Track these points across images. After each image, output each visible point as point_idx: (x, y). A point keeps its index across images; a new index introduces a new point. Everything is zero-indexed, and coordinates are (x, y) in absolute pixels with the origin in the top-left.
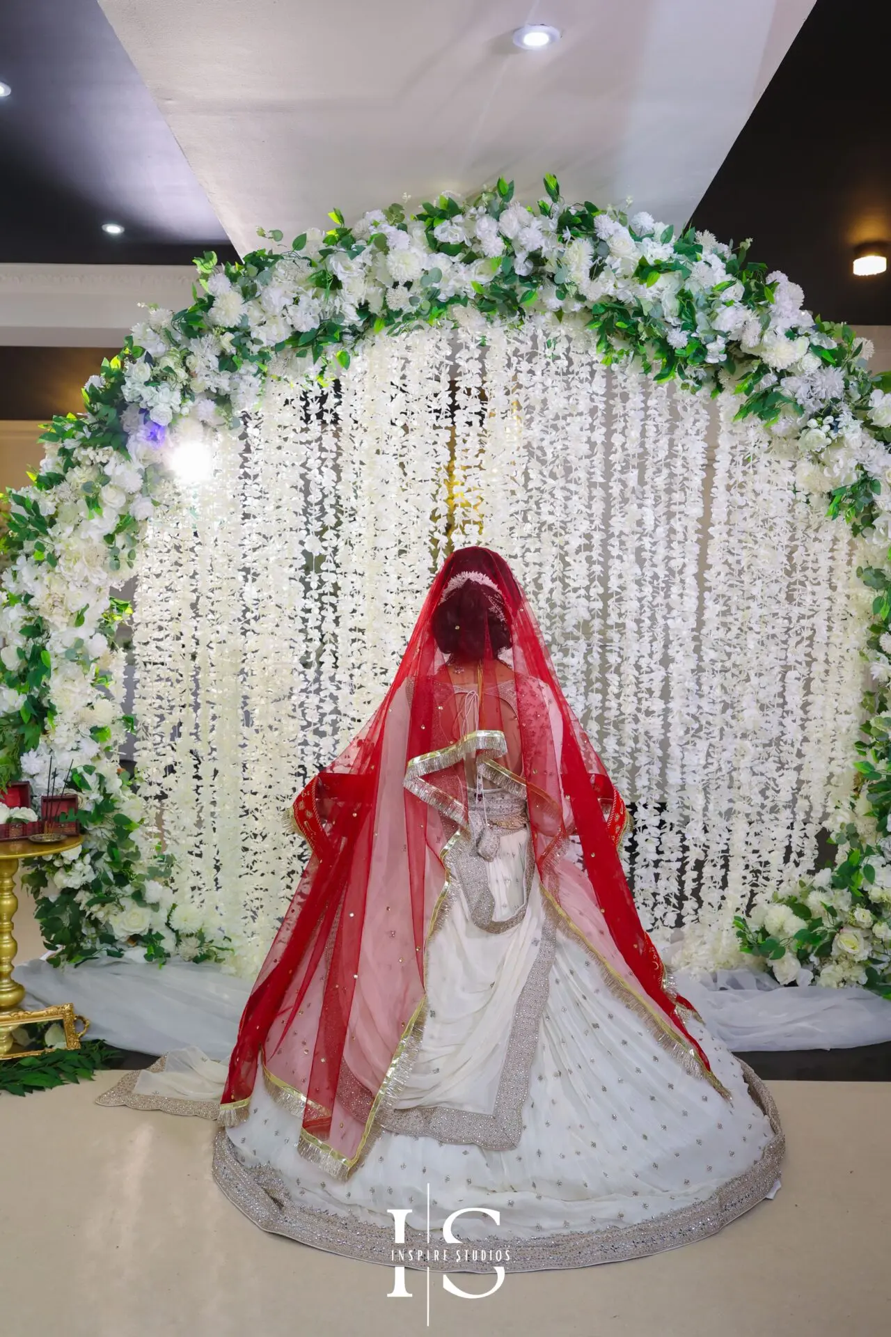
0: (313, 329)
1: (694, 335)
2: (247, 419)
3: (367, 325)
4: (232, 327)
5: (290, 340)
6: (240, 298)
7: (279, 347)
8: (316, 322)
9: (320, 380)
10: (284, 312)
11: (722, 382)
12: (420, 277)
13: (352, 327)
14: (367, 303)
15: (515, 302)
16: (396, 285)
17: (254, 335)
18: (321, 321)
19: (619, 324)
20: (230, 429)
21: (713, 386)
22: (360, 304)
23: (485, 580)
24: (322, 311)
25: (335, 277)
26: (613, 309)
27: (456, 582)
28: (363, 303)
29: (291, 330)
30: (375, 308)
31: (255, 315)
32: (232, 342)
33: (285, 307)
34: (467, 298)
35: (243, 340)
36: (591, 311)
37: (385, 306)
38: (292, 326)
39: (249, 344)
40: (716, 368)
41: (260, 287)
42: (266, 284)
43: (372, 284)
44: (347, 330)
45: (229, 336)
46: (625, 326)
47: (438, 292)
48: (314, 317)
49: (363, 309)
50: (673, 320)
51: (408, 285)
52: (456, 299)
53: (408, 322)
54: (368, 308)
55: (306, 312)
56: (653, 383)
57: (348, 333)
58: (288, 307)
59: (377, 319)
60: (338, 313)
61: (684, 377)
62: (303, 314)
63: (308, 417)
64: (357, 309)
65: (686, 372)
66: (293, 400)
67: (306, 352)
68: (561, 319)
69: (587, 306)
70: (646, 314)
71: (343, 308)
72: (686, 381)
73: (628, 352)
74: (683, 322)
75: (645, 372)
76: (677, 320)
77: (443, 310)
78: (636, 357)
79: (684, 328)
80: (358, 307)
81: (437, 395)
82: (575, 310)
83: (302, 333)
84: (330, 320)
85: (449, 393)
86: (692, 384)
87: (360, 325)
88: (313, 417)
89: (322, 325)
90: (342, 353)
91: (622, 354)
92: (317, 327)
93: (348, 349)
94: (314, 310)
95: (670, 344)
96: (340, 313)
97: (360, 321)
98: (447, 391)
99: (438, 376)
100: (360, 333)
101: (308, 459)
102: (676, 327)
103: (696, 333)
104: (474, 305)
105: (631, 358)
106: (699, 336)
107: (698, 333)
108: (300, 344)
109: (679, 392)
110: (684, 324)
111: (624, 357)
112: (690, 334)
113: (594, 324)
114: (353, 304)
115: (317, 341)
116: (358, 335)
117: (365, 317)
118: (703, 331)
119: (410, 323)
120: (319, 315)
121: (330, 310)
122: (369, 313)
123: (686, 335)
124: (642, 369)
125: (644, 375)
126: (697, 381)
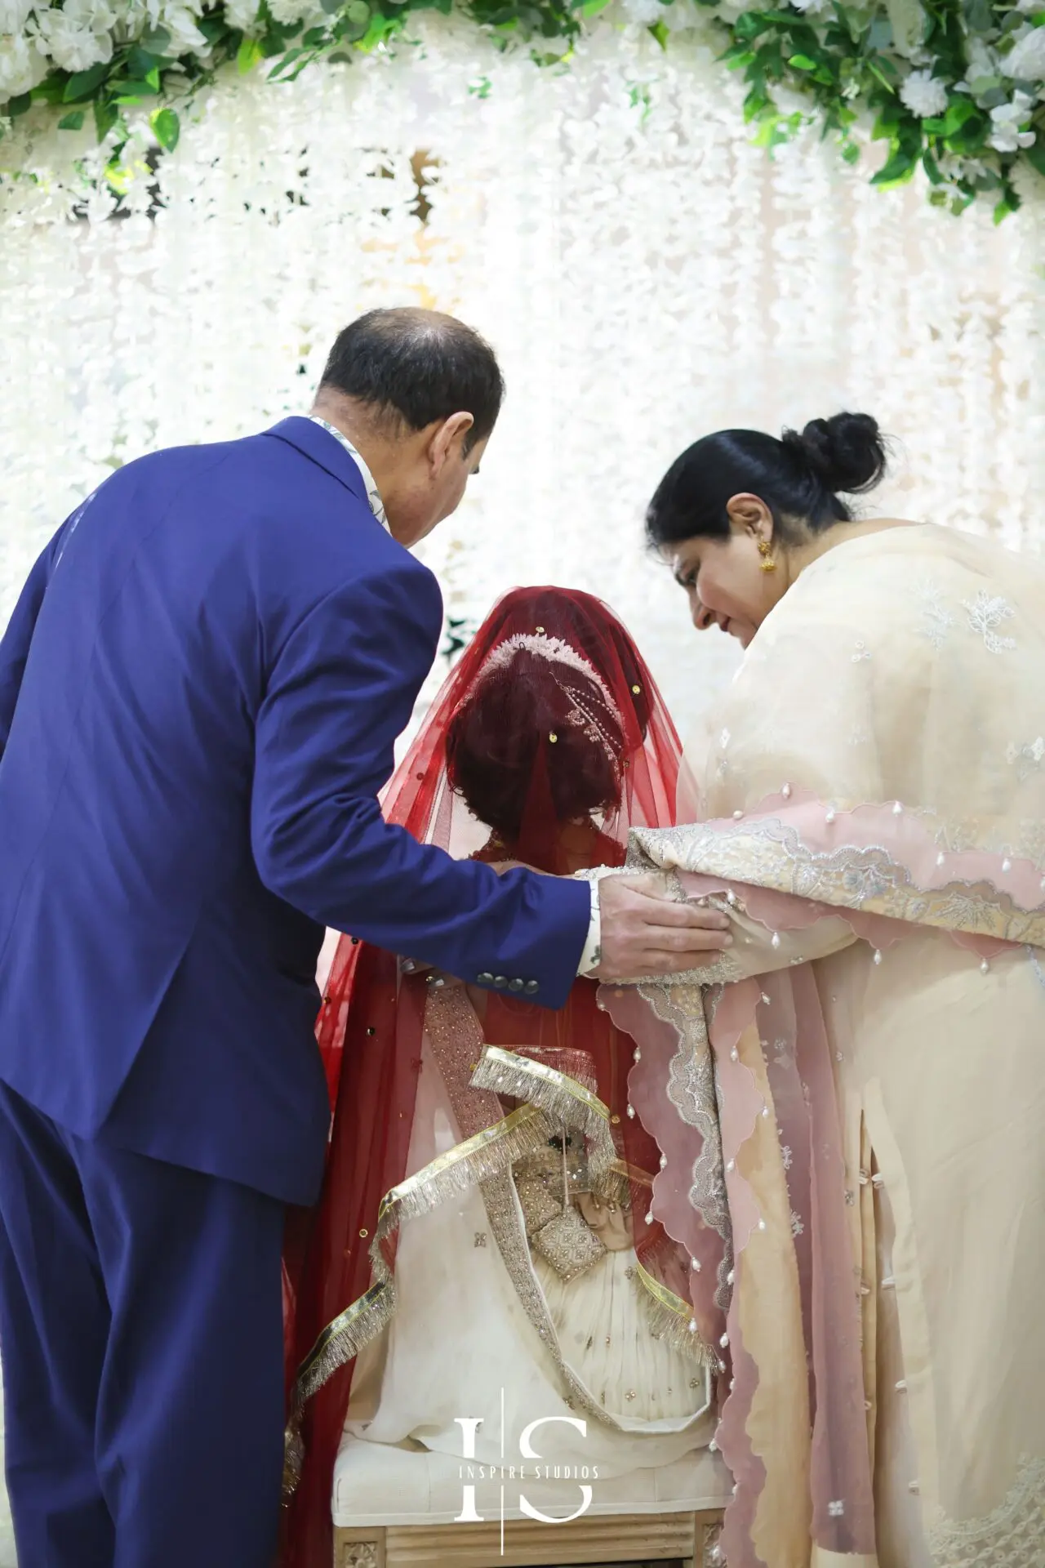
0: (97, 65)
1: (959, 87)
3: (223, 51)
5: (42, 88)
7: (18, 105)
8: (103, 49)
9: (111, 174)
10: (31, 26)
11: (1017, 189)
13: (187, 59)
14: (221, 6)
15: (559, 6)
18: (115, 45)
19: (794, 61)
21: (997, 196)
22: (205, 8)
23: (563, 652)
24: (120, 22)
26: (780, 26)
27: (500, 656)
29: (45, 68)
30: (239, 17)
33: (32, 14)
36: (730, 27)
37: (264, 12)
38: (49, 57)
40: (1006, 162)
44: (176, 66)
46: (810, 65)
48: (98, 38)
49: (213, 18)
50: (912, 52)
53: (316, 47)
54: (222, 18)
55: (81, 25)
56: (864, 191)
57: (177, 73)
58: (38, 14)
59: (244, 41)
60: (153, 28)
61: (936, 178)
62: (75, 28)
63: (85, 263)
64: (198, 18)
65: (941, 167)
66: (50, 223)
67: (80, 116)
68: (661, 42)
69: (717, 19)
70: (855, 39)
71: (167, 15)
72: (942, 187)
73: (811, 121)
74: (935, 58)
75: (847, 164)
76: (923, 52)
77: (393, 23)
78: (832, 132)
79: (938, 71)
80: (200, 13)
81: (385, 212)
82: (690, 24)
83: (72, 74)
84: (136, 43)
85: (415, 206)
86: (952, 191)
87: (205, 54)
88: (96, 263)
89: (118, 55)
90: (161, 116)
91: (797, 124)
92: (106, 59)
93: (177, 108)
94: (99, 21)
95: (908, 107)
96: (159, 28)
97: (205, 45)
98: (408, 202)
99: (389, 167)
100: (201, 70)
101: (87, 359)
102: (919, 69)
103: (965, 82)
104: (465, 10)
105: (820, 132)
106: (972, 90)
107: (969, 84)
108: (66, 99)
109: (928, 211)
110: (938, 62)
111: (802, 129)
112: (953, 85)
113: (737, 57)
114: (188, 9)
115: (105, 91)
116: (199, 77)
117: (217, 37)
118: (981, 79)
119: (321, 49)
120: (111, 31)
121: (136, 23)
122: (226, 26)
123: (941, 87)
124: (840, 159)
125: (845, 171)
126: (965, 186)
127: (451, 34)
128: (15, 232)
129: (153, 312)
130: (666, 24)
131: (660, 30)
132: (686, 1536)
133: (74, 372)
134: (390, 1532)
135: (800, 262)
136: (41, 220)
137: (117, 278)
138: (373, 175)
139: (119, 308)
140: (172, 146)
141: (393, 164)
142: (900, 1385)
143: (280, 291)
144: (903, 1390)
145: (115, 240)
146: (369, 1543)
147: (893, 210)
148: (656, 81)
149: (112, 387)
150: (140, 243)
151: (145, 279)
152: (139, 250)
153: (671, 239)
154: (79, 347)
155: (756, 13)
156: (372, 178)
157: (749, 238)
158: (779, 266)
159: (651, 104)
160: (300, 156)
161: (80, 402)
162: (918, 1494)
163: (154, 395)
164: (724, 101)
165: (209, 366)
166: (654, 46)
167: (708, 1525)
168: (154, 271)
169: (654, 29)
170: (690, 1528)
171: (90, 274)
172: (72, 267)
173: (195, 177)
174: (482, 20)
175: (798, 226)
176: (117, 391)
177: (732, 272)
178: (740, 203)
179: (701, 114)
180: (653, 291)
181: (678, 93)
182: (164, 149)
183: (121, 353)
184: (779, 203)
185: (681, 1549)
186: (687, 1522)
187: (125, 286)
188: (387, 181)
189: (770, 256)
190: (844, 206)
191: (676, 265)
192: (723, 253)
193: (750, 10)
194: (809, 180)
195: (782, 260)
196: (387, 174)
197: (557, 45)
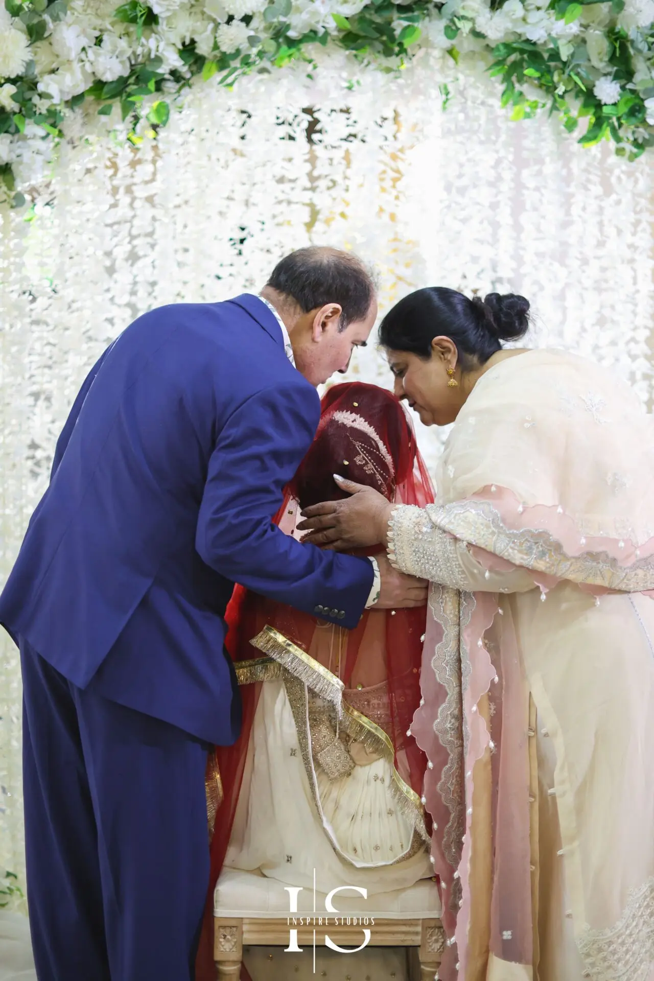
0: (121, 78)
1: (629, 86)
2: (35, 195)
3: (194, 69)
4: (13, 76)
5: (91, 90)
6: (22, 39)
7: (75, 101)
8: (124, 68)
10: (83, 56)
12: (262, 10)
13: (173, 73)
14: (193, 42)
15: (392, 39)
16: (231, 18)
17: (41, 87)
18: (132, 65)
19: (529, 71)
20: (12, 207)
22: (183, 44)
23: (358, 422)
24: (134, 53)
25: (150, 10)
26: (522, 51)
27: (323, 423)
28: (187, 42)
29: (92, 79)
30: (203, 49)
31: (44, 60)
32: (14, 97)
33: (84, 49)
34: (326, 34)
35: (28, 95)
36: (492, 51)
37: (216, 47)
38: (94, 73)
39: (36, 100)
41: (51, 25)
42: (56, 19)
43: (200, 16)
44: (167, 76)
45: (10, 89)
46: (537, 74)
47: (288, 27)
48: (121, 62)
49: (188, 50)
50: (601, 66)
51: (247, 19)
52: (312, 36)
53: (246, 66)
54: (194, 48)
55: (111, 55)
56: (576, 147)
57: (169, 80)
58: (87, 49)
59: (207, 62)
60: (153, 56)
61: (618, 140)
62: (108, 57)
63: (115, 190)
64: (179, 50)
65: (621, 133)
66: (96, 167)
67: (110, 107)
68: (455, 58)
69: (488, 46)
70: (564, 58)
71: (160, 49)
72: (622, 145)
73: (544, 105)
74: (615, 68)
75: (566, 131)
76: (607, 66)
77: (293, 50)
78: (555, 112)
79: (616, 77)
80: (181, 47)
81: (290, 160)
82: (472, 49)
83: (106, 83)
84: (144, 64)
85: (307, 157)
86: (629, 148)
87: (184, 70)
88: (122, 190)
89: (133, 72)
90: (160, 105)
91: (536, 107)
92: (126, 73)
93: (168, 100)
94: (122, 53)
95: (598, 98)
96: (157, 56)
97: (184, 65)
98: (304, 154)
99: (292, 134)
100: (184, 79)
101: (116, 246)
102: (605, 75)
103: (633, 83)
104: (337, 42)
105: (548, 113)
106: (638, 88)
107: (635, 84)
108: (103, 97)
109: (613, 159)
110: (617, 71)
111: (539, 111)
112: (626, 84)
113: (498, 68)
114: (174, 44)
115: (126, 92)
116: (183, 82)
117: (192, 61)
118: (643, 81)
119: (249, 67)
120: (129, 59)
121: (143, 52)
122: (197, 54)
123: (618, 86)
124: (562, 127)
125: (566, 135)
126: (636, 143)
127: (329, 56)
128: (76, 173)
129: (154, 219)
130: (457, 49)
131: (454, 52)
132: (417, 933)
133: (108, 254)
134: (245, 921)
135: (537, 189)
136: (91, 166)
137: (134, 199)
138: (283, 138)
139: (134, 216)
140: (165, 123)
141: (295, 132)
142: (560, 853)
143: (228, 207)
144: (561, 856)
145: (132, 176)
146: (233, 927)
147: (594, 157)
148: (453, 82)
149: (130, 262)
150: (147, 178)
151: (150, 200)
152: (147, 182)
153: (460, 176)
154: (111, 239)
155: (507, 43)
156: (282, 141)
157: (507, 175)
158: (525, 192)
159: (449, 96)
160: (241, 127)
161: (111, 271)
162: (572, 918)
163: (154, 267)
164: (491, 94)
165: (186, 250)
166: (451, 62)
167: (429, 927)
168: (155, 194)
169: (450, 52)
170: (419, 929)
171: (118, 197)
172: (108, 193)
173: (180, 140)
174: (347, 47)
175: (536, 168)
176: (132, 265)
177: (496, 195)
178: (502, 153)
179: (479, 101)
180: (449, 207)
181: (465, 89)
182: (161, 125)
183: (135, 242)
184: (525, 154)
185: (413, 941)
186: (417, 925)
187: (138, 204)
188: (291, 142)
189: (519, 186)
190: (564, 157)
191: (462, 191)
192: (491, 184)
193: (503, 41)
194: (544, 140)
195: (527, 188)
196: (291, 138)
197: (393, 61)
